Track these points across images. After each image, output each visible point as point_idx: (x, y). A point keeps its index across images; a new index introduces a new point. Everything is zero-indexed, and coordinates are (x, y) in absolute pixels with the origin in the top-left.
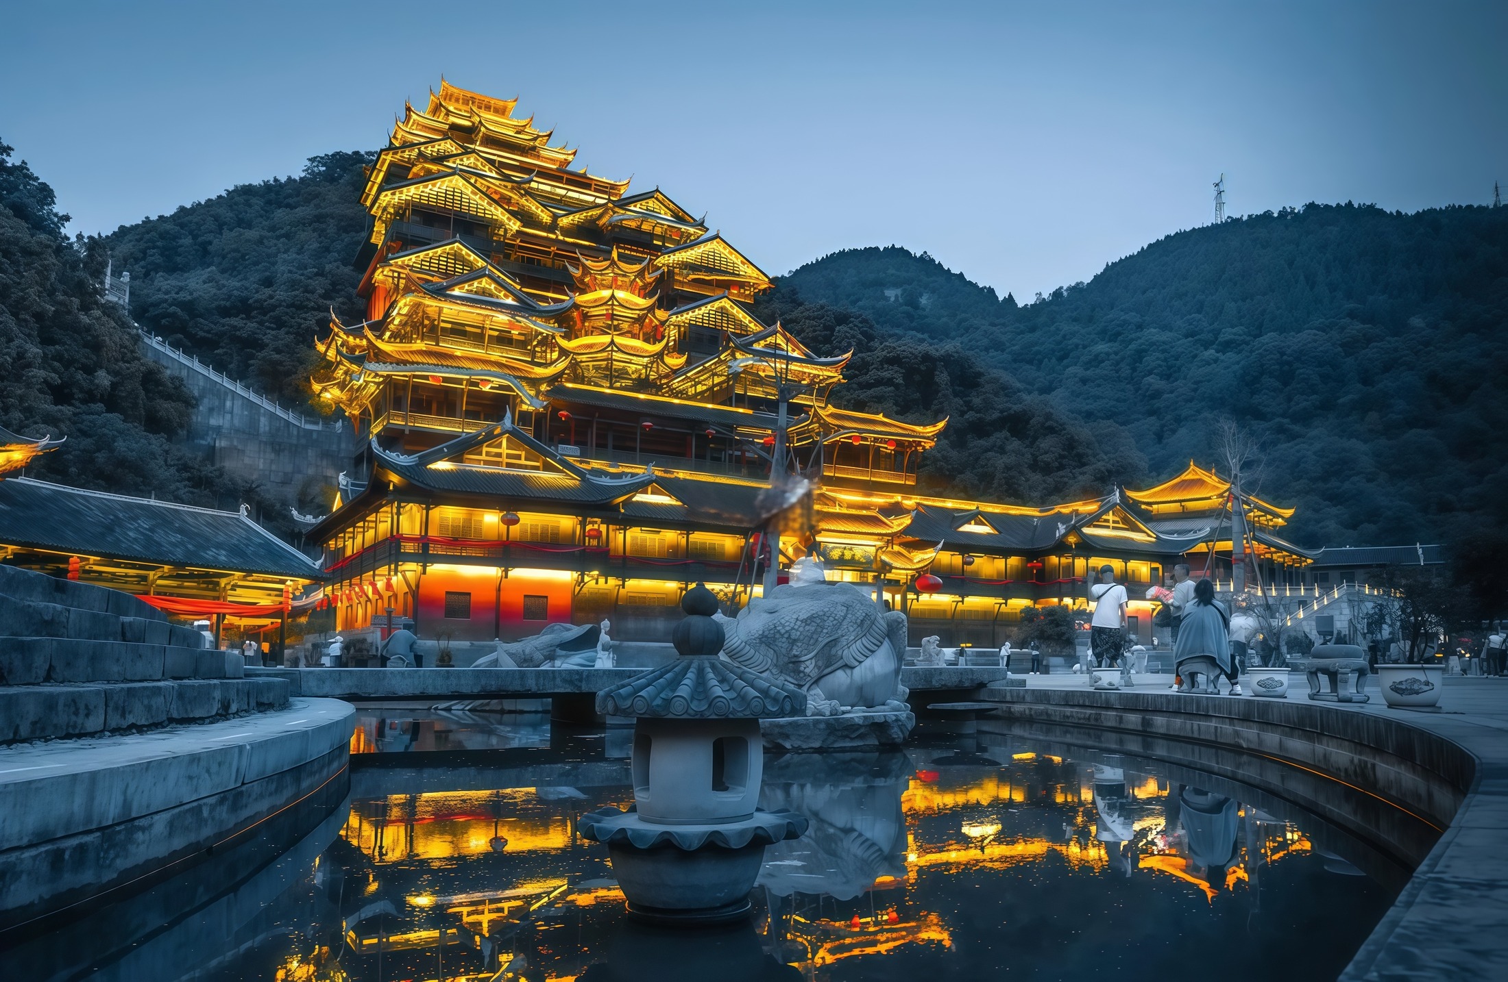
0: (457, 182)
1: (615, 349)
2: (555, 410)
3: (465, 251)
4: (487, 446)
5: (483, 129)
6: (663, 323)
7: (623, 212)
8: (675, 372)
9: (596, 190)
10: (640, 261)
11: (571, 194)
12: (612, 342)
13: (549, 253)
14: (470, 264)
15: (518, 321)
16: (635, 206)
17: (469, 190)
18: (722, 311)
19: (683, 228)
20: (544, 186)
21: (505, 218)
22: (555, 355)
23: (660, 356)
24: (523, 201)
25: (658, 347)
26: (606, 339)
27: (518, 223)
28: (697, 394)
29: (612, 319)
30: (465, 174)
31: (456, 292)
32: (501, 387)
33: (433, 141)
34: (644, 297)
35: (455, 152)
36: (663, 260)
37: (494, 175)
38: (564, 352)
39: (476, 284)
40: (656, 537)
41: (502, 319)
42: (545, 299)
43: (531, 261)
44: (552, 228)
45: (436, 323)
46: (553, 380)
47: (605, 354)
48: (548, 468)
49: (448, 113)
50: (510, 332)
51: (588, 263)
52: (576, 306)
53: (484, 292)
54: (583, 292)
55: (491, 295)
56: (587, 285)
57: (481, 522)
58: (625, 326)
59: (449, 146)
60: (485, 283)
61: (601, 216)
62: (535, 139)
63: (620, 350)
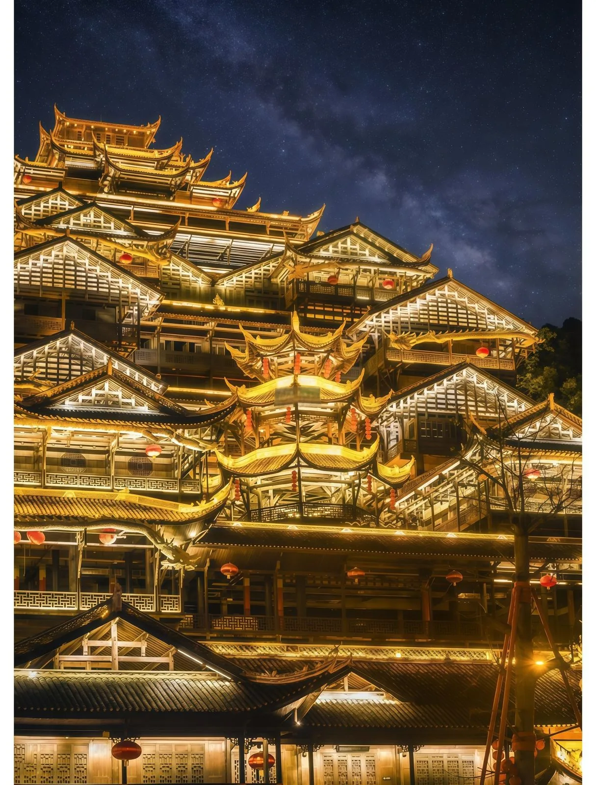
0: (70, 249)
1: (303, 463)
2: (215, 564)
3: (82, 345)
4: (90, 638)
5: (112, 172)
6: (373, 417)
7: (308, 260)
8: (398, 488)
9: (272, 233)
10: (334, 326)
11: (237, 244)
12: (298, 454)
13: (203, 333)
14: (91, 362)
15: (157, 439)
16: (327, 250)
17: (85, 260)
18: (465, 387)
19: (399, 271)
20: (199, 239)
21: (138, 291)
22: (216, 481)
23: (370, 467)
24: (164, 264)
25: (366, 454)
26: (288, 450)
27: (157, 296)
28: (434, 517)
29: (297, 419)
30: (80, 236)
31: (68, 405)
32: (130, 539)
33: (40, 195)
34: (343, 382)
35: (67, 207)
36: (369, 323)
37: (122, 232)
38: (227, 475)
39: (94, 391)
40: (363, 758)
41: (134, 436)
42: (200, 399)
43: (179, 346)
44: (208, 297)
45: (41, 453)
46: (208, 519)
47: (289, 472)
48: (181, 665)
49: (64, 154)
50: (145, 455)
51: (258, 341)
52: (244, 406)
53: (107, 401)
54: (252, 383)
55: (116, 404)
56: (260, 372)
57: (85, 756)
58: (317, 427)
59: (59, 202)
60: (109, 388)
61: (278, 269)
62: (183, 174)
63: (311, 465)
